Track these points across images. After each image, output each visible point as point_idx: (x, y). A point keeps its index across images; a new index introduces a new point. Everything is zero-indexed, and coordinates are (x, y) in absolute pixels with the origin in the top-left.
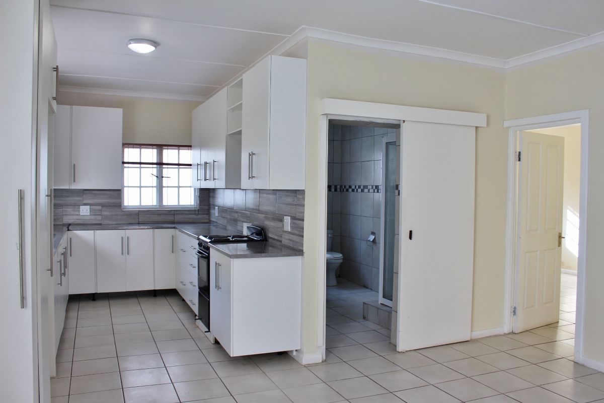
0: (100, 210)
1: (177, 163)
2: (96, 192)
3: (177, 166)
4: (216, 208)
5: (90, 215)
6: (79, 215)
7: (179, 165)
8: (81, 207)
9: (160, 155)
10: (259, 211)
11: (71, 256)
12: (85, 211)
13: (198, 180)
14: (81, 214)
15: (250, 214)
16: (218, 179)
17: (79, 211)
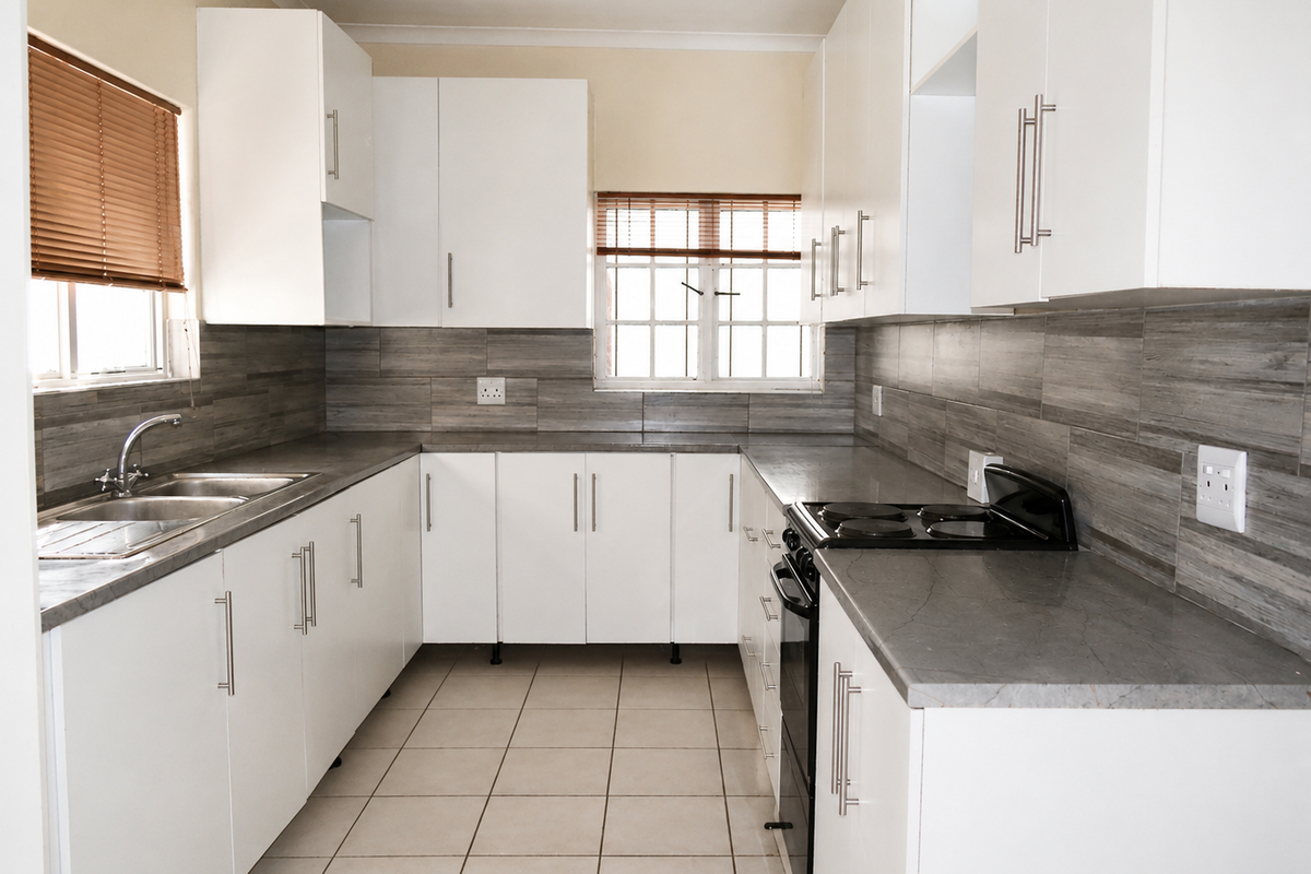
0: (534, 392)
1: (760, 248)
2: (523, 337)
3: (760, 261)
4: (877, 389)
5: (507, 404)
6: (476, 403)
7: (766, 255)
8: (480, 381)
9: (710, 226)
10: (1037, 408)
11: (429, 530)
12: (492, 391)
13: (814, 296)
14: (481, 400)
15: (1000, 418)
16: (872, 283)
17: (475, 392)
